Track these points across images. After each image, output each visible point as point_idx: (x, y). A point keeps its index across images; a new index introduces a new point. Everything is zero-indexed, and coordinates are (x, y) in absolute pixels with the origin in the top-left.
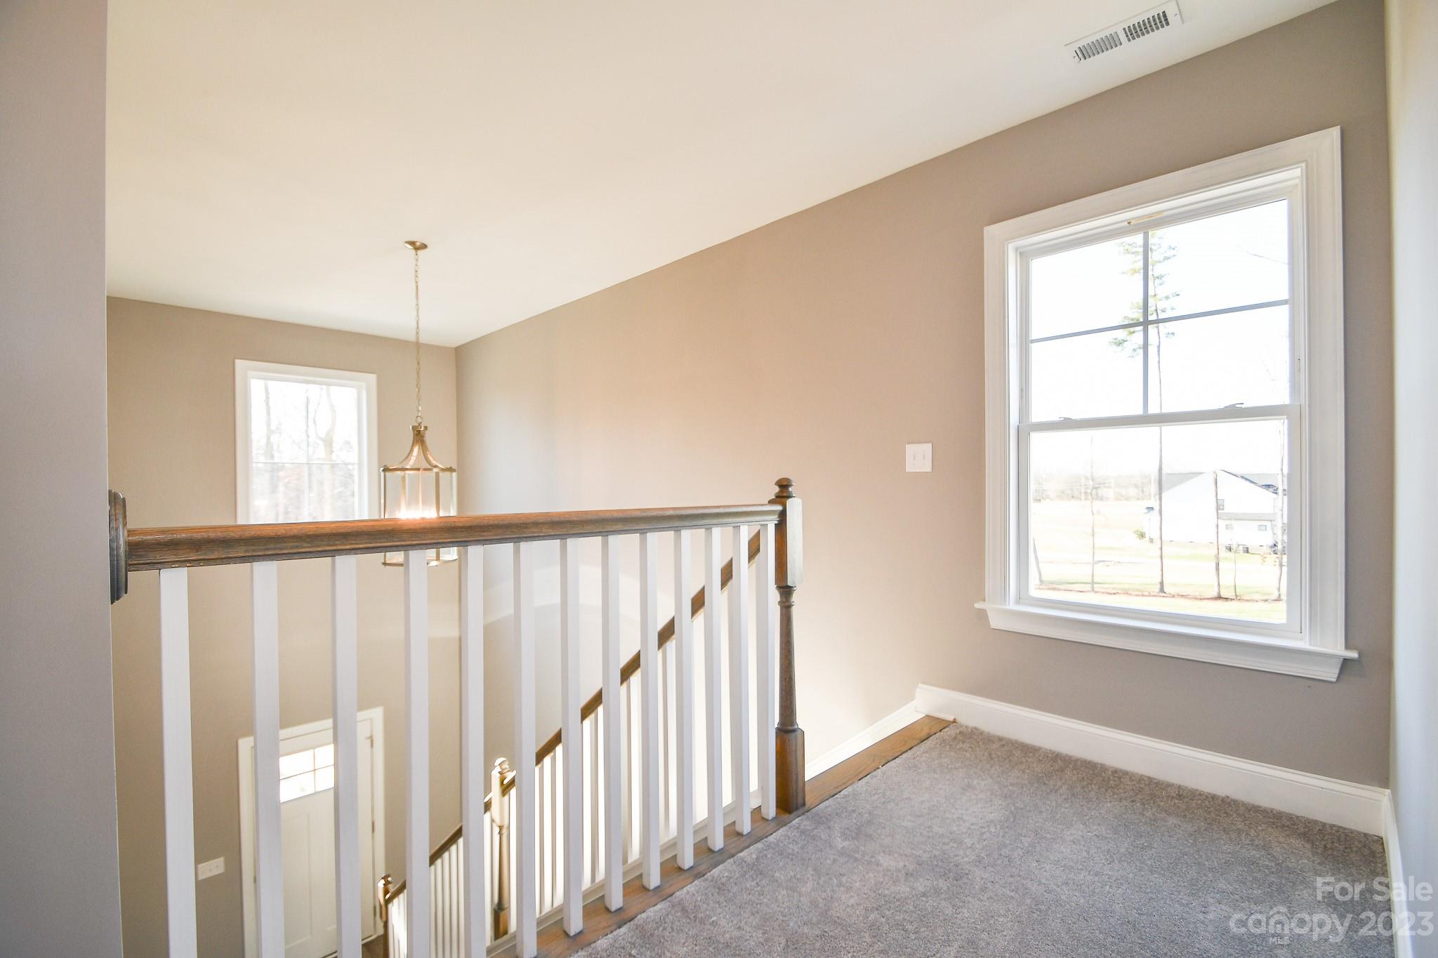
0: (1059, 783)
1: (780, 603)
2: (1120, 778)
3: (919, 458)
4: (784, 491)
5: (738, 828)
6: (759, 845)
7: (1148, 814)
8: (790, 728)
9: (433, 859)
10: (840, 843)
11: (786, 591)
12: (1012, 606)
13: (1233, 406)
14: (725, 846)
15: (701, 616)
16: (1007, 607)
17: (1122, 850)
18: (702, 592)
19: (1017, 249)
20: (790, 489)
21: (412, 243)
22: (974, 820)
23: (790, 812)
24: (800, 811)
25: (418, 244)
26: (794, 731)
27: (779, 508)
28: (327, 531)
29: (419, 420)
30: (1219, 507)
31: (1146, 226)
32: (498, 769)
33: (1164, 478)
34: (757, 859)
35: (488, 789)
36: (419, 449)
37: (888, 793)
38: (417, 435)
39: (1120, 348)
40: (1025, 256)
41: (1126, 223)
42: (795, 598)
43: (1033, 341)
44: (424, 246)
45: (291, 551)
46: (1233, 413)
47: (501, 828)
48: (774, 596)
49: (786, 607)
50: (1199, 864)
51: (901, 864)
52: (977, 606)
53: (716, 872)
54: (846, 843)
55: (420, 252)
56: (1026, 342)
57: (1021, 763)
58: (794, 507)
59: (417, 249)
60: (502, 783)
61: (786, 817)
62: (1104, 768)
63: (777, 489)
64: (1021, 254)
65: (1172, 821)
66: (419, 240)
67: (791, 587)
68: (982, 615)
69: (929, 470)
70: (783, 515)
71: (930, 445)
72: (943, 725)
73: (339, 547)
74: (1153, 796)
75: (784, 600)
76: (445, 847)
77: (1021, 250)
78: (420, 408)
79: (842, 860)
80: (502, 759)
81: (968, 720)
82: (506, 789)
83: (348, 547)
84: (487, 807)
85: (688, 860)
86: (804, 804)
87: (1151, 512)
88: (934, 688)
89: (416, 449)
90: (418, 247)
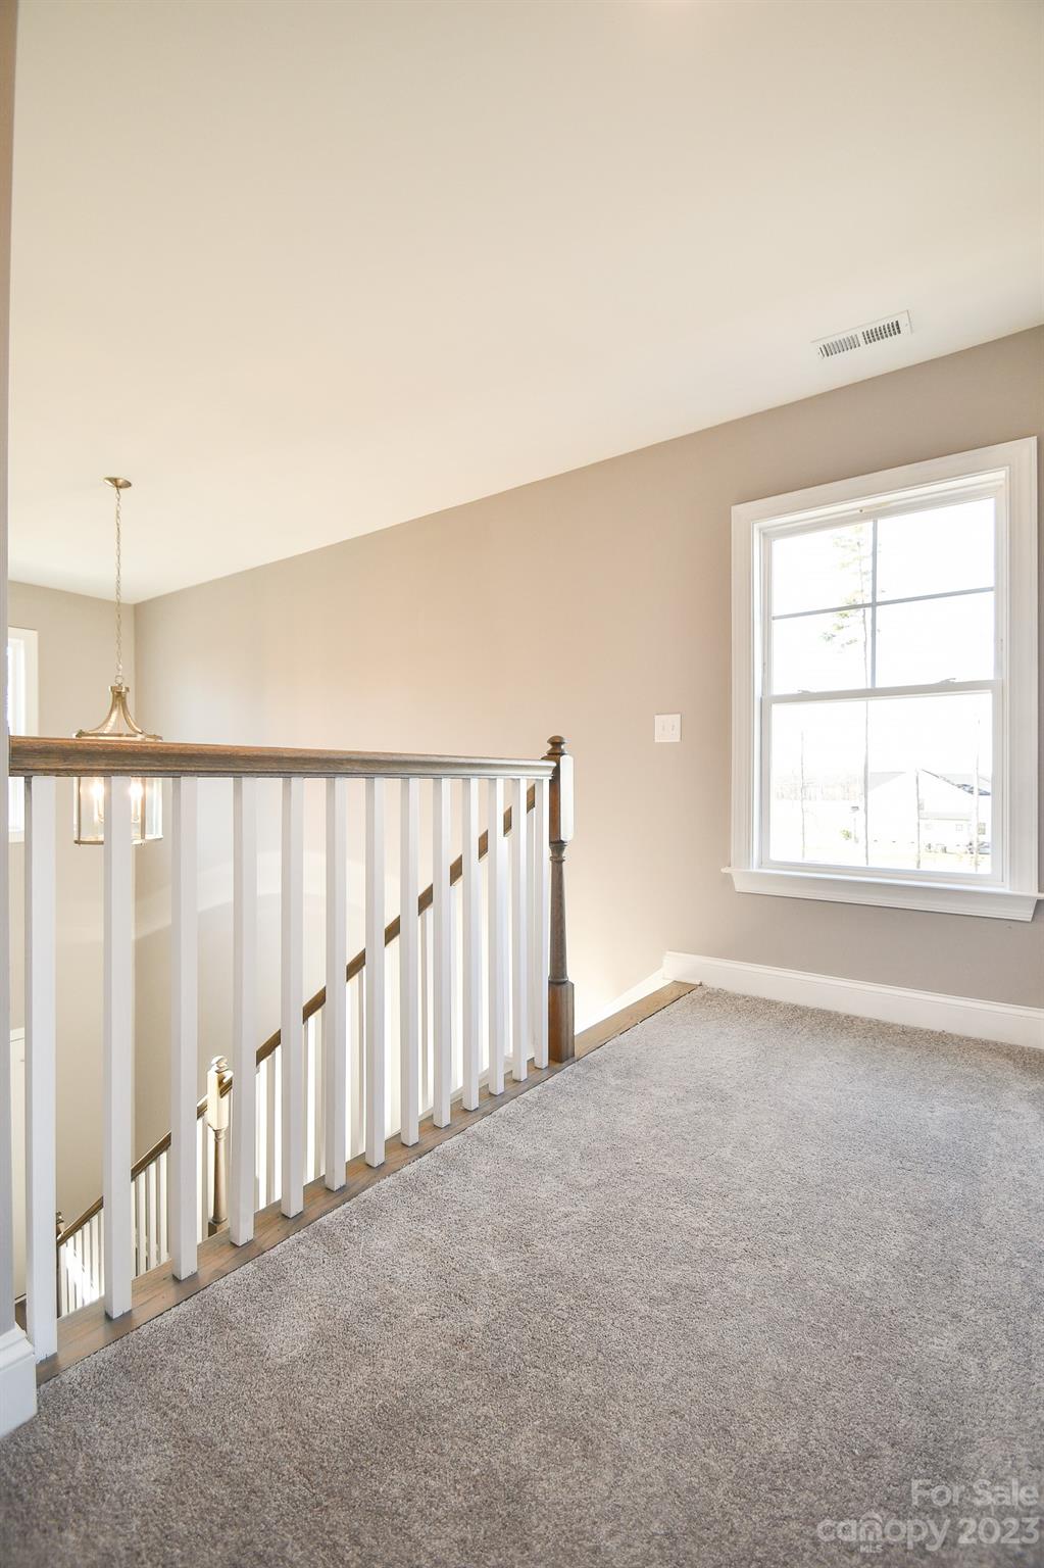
0: (801, 1027)
1: (552, 858)
2: (852, 1021)
3: (668, 729)
4: (556, 749)
5: (515, 1076)
6: (538, 1088)
7: (879, 1046)
8: (562, 980)
9: (135, 1173)
10: (613, 1082)
11: (557, 845)
12: (755, 869)
13: (947, 681)
14: (505, 1091)
15: (459, 882)
16: (751, 870)
17: (860, 1073)
18: (460, 860)
19: (760, 530)
20: (562, 747)
21: (114, 481)
22: (730, 1058)
23: (561, 1062)
24: (570, 1061)
25: (120, 482)
26: (565, 983)
27: (554, 764)
28: (176, 751)
29: (120, 681)
30: (920, 807)
31: (874, 515)
32: (215, 1068)
33: (869, 775)
34: (539, 1098)
35: (202, 1089)
36: (119, 714)
37: (650, 1043)
38: (117, 697)
39: (829, 642)
40: (768, 536)
41: (858, 511)
42: (565, 854)
43: (774, 618)
44: (128, 485)
45: (145, 768)
46: (947, 687)
47: (217, 1133)
48: (547, 851)
49: (557, 862)
50: (925, 1079)
51: (671, 1094)
52: (724, 870)
53: (502, 1110)
54: (619, 1082)
55: (122, 491)
56: (768, 618)
57: (766, 1014)
58: (567, 763)
59: (118, 487)
60: (220, 1082)
61: (557, 1065)
62: (837, 1015)
63: (550, 747)
64: (764, 534)
65: (899, 1050)
66: (122, 477)
67: (563, 842)
68: (728, 879)
69: (678, 740)
70: (557, 771)
71: (679, 716)
72: (692, 988)
73: (184, 769)
74: (882, 1034)
75: (556, 855)
76: (153, 1156)
77: (766, 531)
78: (121, 666)
79: (617, 1094)
80: (220, 1057)
81: (713, 983)
82: (225, 1088)
83: (193, 769)
84: (201, 1112)
85: (474, 1103)
86: (574, 1055)
87: (857, 812)
88: (681, 955)
89: (115, 715)
90: (119, 484)
